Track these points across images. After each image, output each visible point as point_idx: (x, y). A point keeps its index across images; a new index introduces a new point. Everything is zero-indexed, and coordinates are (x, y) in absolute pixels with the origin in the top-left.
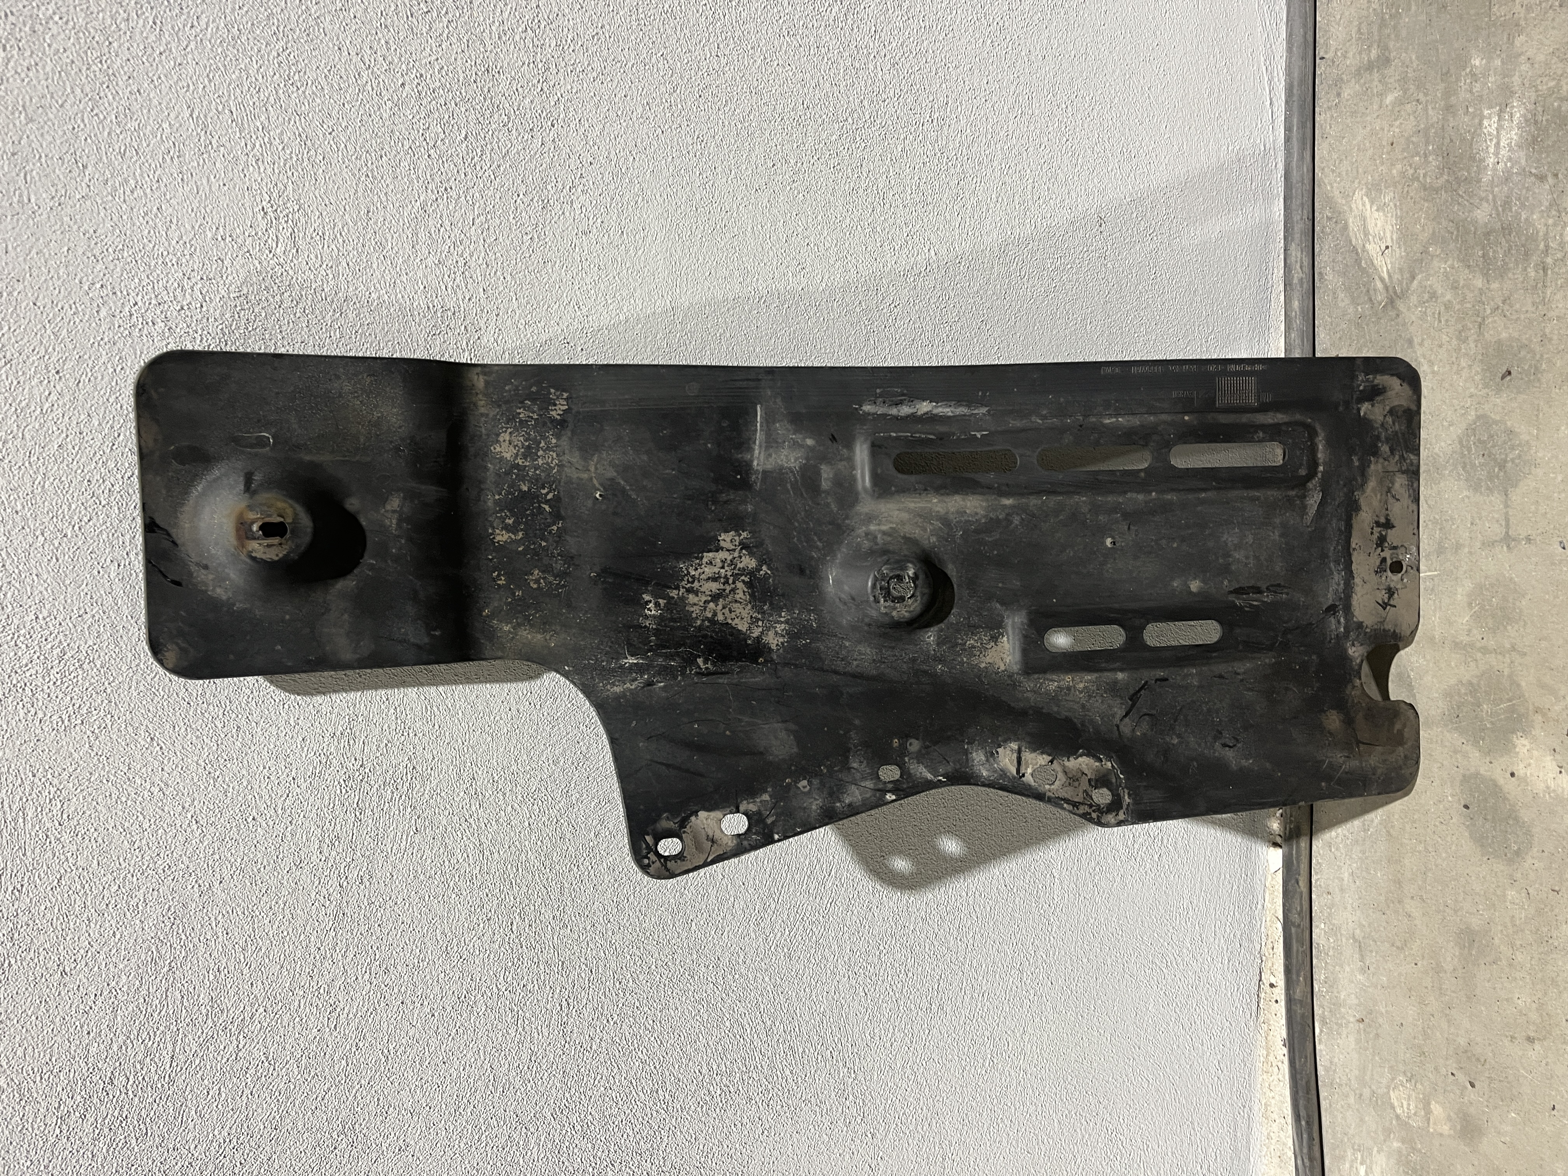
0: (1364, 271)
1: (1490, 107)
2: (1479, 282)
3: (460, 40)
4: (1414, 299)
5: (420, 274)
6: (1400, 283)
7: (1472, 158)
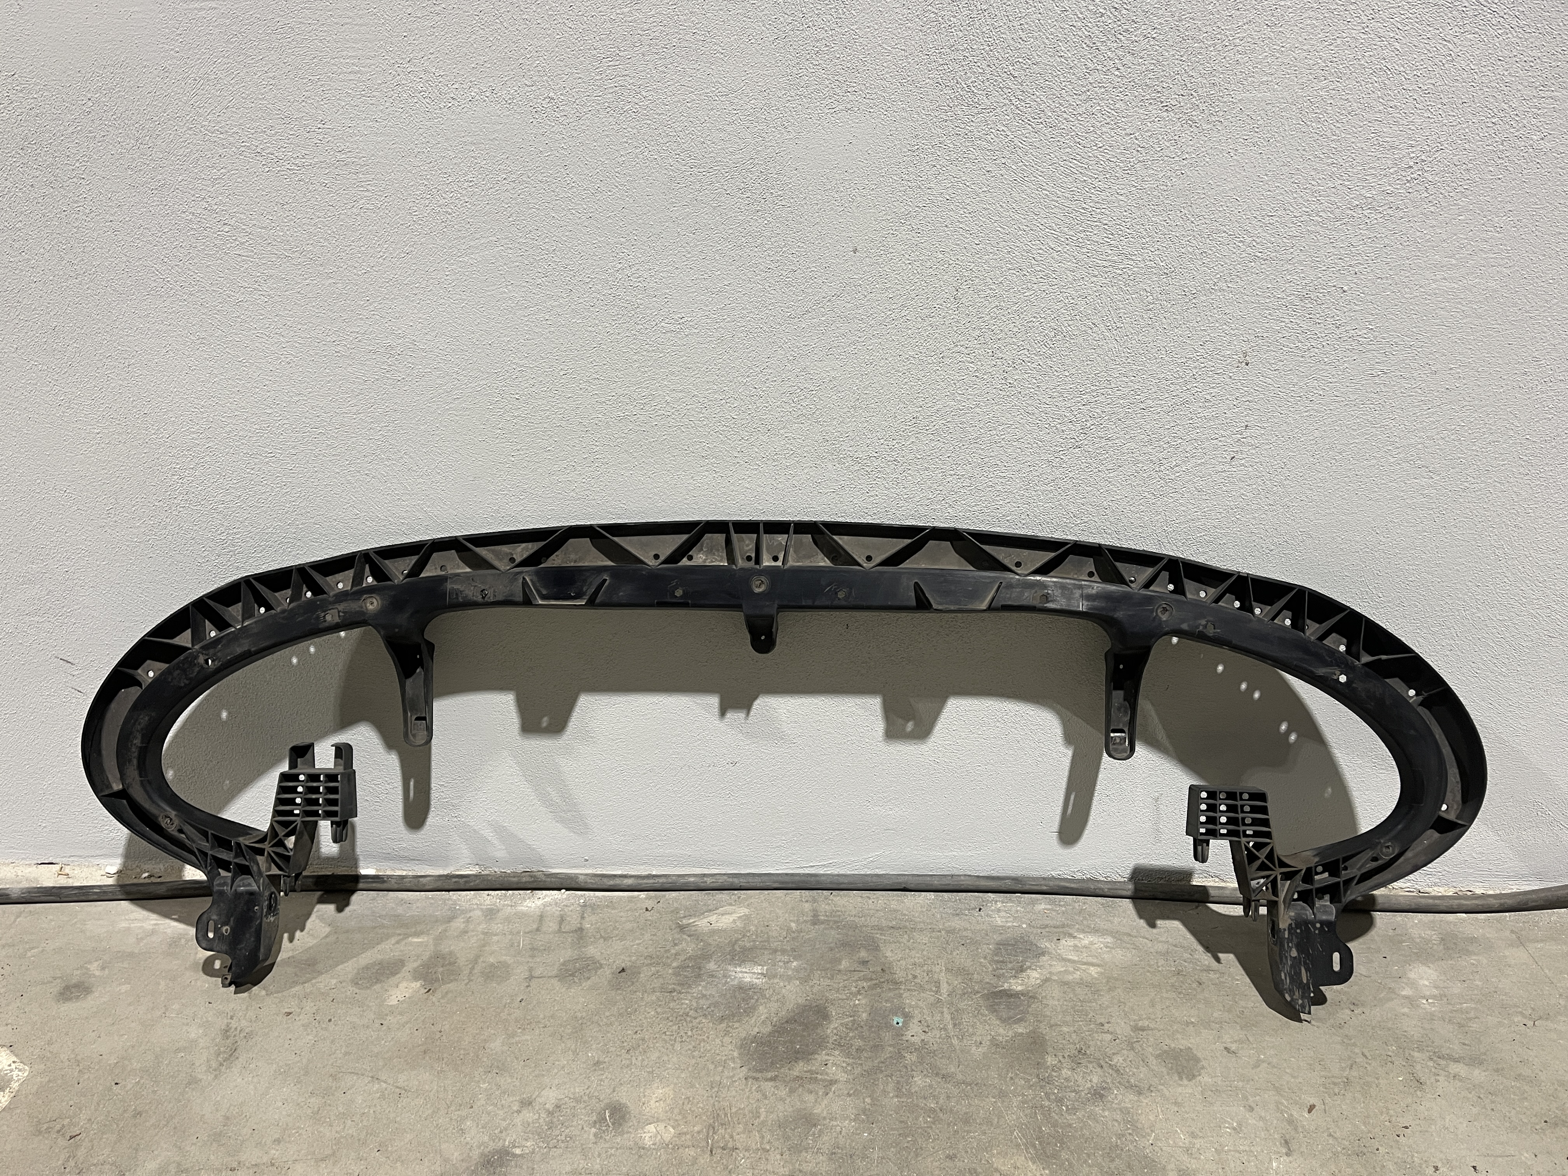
0: (703, 914)
1: (767, 970)
2: (675, 964)
3: (782, 417)
4: (677, 936)
5: (661, 393)
6: (690, 931)
7: (744, 961)
